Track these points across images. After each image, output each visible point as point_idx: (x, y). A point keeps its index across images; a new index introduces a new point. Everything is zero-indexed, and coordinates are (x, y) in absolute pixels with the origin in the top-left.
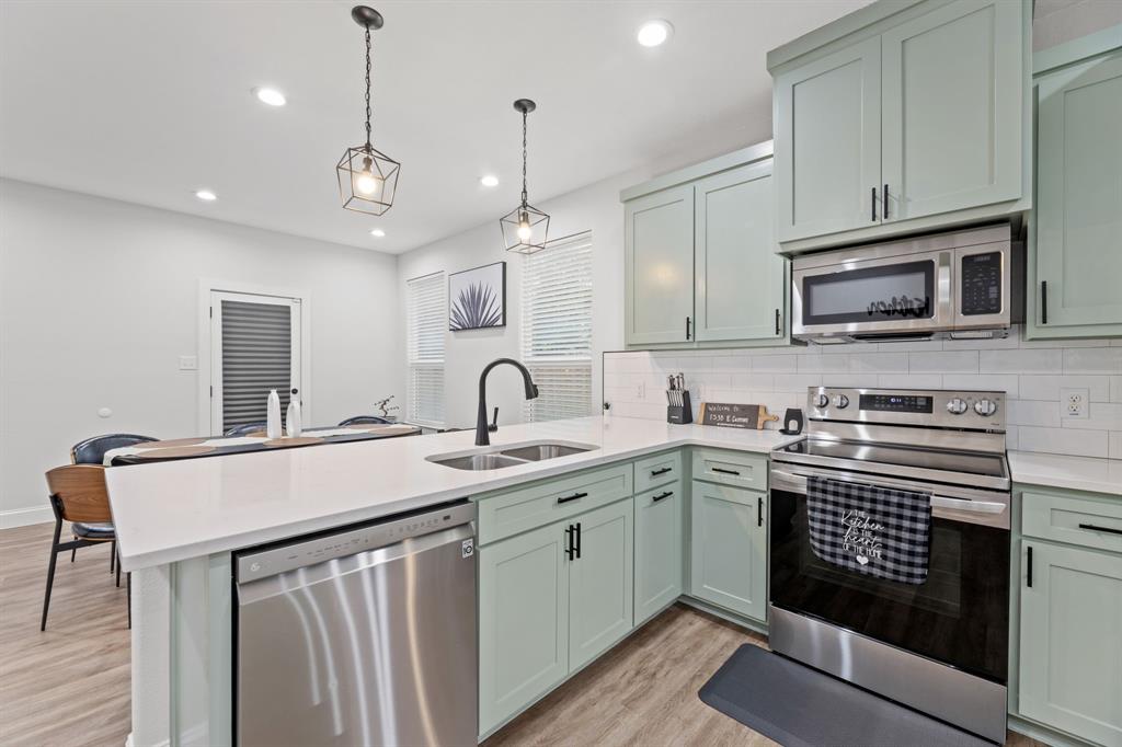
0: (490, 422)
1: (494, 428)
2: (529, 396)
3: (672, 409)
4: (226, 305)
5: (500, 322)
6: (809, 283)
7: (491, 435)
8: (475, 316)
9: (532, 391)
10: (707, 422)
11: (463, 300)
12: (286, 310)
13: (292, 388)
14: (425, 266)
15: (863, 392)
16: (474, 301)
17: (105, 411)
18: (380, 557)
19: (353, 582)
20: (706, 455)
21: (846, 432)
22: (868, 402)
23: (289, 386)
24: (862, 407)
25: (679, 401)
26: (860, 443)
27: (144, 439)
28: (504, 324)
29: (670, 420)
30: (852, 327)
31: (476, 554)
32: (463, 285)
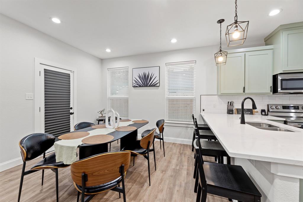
4: (46, 71)
6: (282, 80)
8: (146, 83)
11: (140, 77)
12: (68, 76)
13: (70, 107)
16: (145, 78)
23: (70, 106)
28: (159, 86)
29: (229, 113)
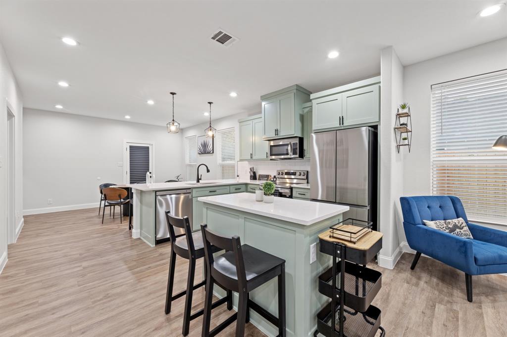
0: (200, 178)
1: (201, 179)
2: (208, 172)
3: (251, 176)
4: (130, 147)
5: (212, 152)
6: (271, 147)
7: (200, 181)
8: (205, 150)
9: (208, 171)
10: (259, 179)
11: (202, 145)
12: (148, 148)
14: (191, 133)
15: (286, 171)
16: (205, 145)
17: (99, 178)
18: (174, 196)
19: (171, 198)
20: (250, 186)
21: (283, 180)
22: (287, 174)
23: (149, 171)
24: (285, 174)
25: (252, 174)
26: (287, 183)
27: (115, 185)
28: (213, 152)
29: (251, 179)
30: (282, 157)
31: (192, 199)
32: (201, 141)
